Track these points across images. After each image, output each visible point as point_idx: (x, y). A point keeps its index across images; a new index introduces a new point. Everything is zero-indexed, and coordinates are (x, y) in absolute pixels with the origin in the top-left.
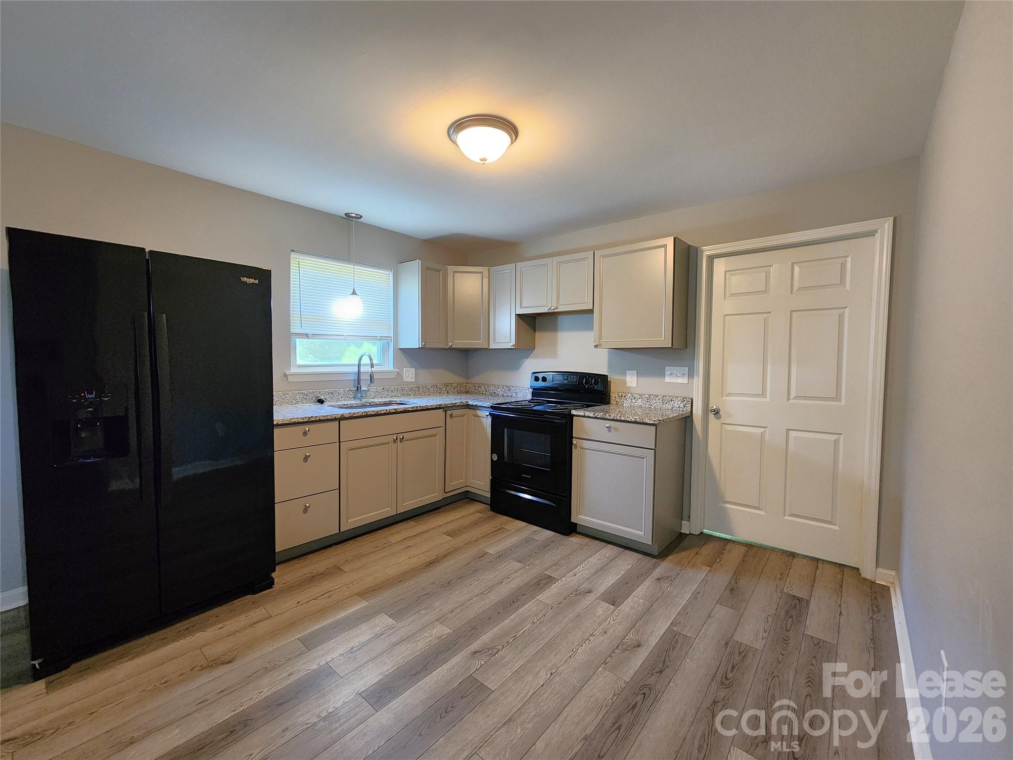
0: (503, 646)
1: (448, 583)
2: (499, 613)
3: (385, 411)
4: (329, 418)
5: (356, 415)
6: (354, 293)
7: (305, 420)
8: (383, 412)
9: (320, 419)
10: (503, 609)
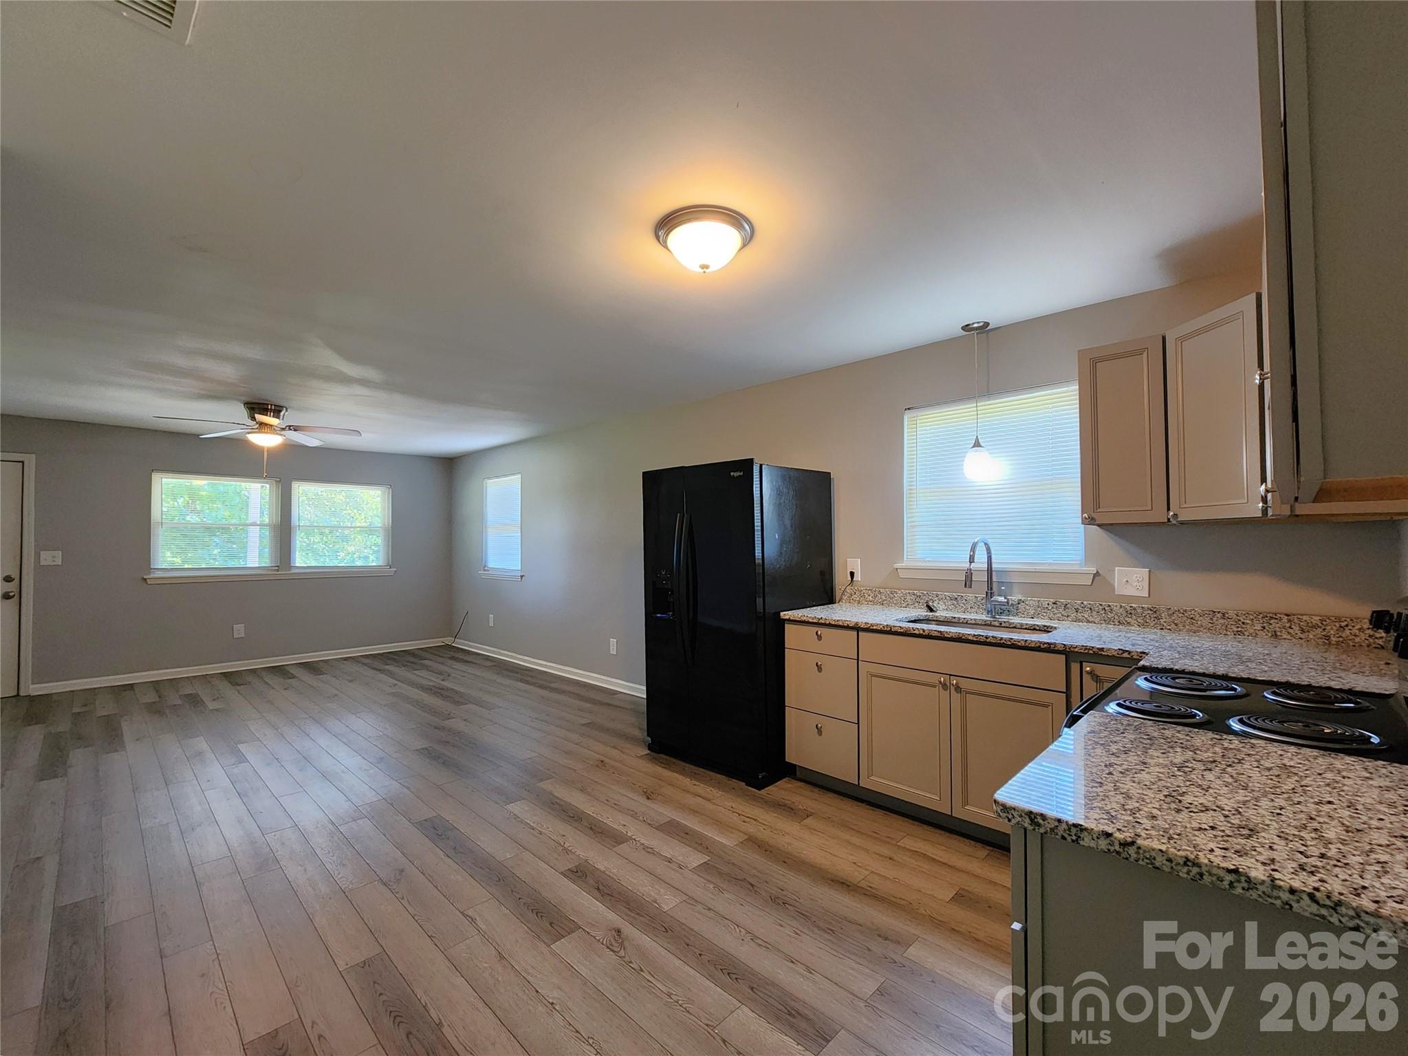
0: (624, 957)
1: (784, 903)
2: (700, 955)
3: (921, 632)
4: (841, 624)
5: (875, 628)
6: (977, 444)
7: (815, 621)
8: (916, 632)
9: (830, 623)
10: (709, 961)
